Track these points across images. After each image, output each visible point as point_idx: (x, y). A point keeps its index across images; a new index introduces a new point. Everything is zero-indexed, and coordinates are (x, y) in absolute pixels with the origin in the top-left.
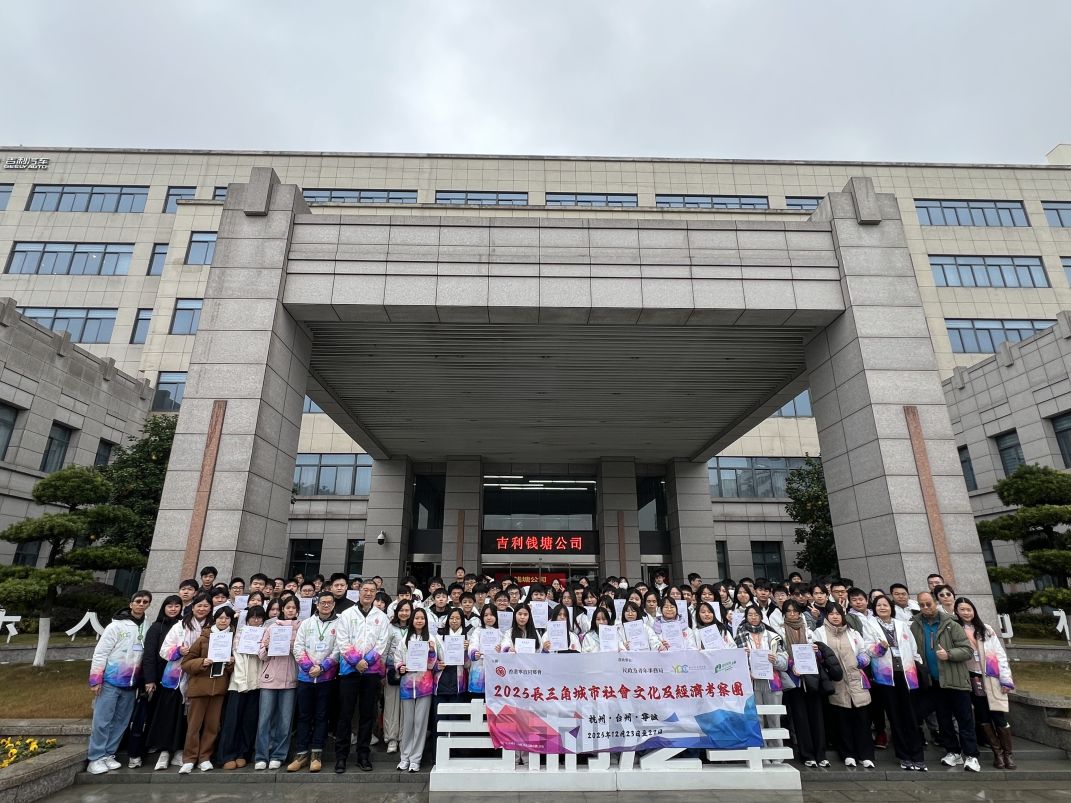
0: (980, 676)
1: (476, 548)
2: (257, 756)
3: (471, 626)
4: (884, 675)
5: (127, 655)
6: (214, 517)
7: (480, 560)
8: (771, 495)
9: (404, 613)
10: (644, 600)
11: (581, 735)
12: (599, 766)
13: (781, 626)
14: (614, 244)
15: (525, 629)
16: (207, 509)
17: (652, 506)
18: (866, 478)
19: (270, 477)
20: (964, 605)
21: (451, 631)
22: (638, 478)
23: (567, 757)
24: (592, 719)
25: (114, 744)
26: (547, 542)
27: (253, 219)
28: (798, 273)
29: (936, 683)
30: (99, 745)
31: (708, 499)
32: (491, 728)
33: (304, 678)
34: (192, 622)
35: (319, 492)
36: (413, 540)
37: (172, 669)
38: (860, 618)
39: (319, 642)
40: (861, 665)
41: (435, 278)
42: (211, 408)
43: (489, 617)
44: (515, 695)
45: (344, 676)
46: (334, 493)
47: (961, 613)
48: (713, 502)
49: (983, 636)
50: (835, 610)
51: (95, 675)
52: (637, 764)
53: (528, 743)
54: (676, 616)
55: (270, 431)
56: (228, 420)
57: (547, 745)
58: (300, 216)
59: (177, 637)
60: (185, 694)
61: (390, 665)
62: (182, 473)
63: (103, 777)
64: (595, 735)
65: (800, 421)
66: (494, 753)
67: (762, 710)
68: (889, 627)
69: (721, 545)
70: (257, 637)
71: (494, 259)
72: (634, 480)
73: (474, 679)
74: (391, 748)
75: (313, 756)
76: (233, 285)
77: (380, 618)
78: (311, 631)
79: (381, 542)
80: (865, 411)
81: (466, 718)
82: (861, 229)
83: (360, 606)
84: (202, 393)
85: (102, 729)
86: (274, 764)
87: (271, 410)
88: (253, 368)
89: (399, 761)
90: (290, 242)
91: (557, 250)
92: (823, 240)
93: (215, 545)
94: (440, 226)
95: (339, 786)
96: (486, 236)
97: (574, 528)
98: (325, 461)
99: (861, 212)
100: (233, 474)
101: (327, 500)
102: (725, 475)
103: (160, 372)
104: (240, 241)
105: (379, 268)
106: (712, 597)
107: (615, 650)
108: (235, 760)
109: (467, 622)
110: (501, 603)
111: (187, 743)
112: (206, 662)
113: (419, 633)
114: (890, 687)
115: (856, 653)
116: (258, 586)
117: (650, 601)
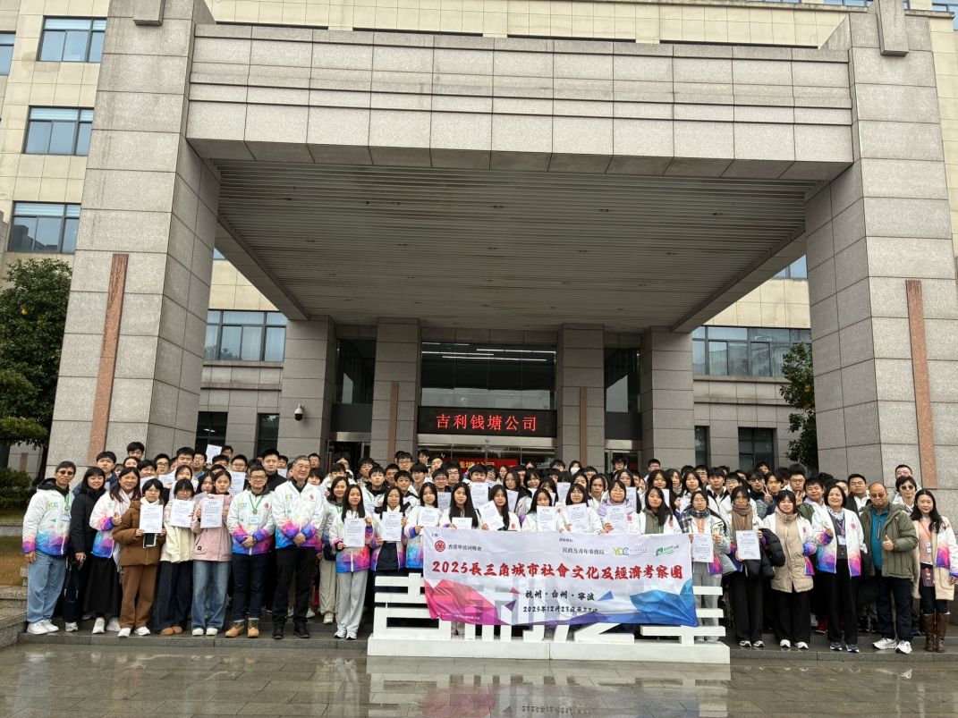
0: (930, 567)
1: (411, 427)
2: (194, 623)
3: (408, 504)
4: (827, 563)
5: (56, 524)
6: (121, 386)
7: (416, 441)
8: (769, 374)
9: (340, 489)
10: (590, 483)
11: (517, 609)
12: (534, 637)
13: (729, 512)
14: (583, 74)
15: (464, 509)
16: (113, 377)
17: (623, 384)
18: (855, 361)
19: (180, 343)
20: (925, 497)
21: (388, 508)
22: (606, 349)
23: (502, 627)
24: (529, 594)
25: (51, 608)
26: (495, 422)
27: (144, 30)
28: (802, 116)
29: (879, 571)
30: (36, 608)
31: (690, 377)
32: (428, 600)
33: (239, 550)
34: (120, 493)
35: (220, 357)
36: (335, 416)
37: (102, 539)
38: (814, 508)
39: (252, 515)
40: (807, 553)
41: (367, 112)
42: (110, 263)
43: (429, 495)
44: (453, 571)
45: (282, 549)
46: (240, 359)
47: (920, 505)
48: (695, 380)
49: (938, 528)
50: (787, 498)
51: (27, 542)
52: (571, 637)
53: (464, 614)
54: (624, 500)
55: (178, 290)
56: (131, 277)
57: (482, 617)
58: (202, 26)
59: (105, 509)
60: (119, 562)
61: (325, 540)
62: (82, 337)
64: (531, 609)
66: (431, 623)
67: (699, 590)
68: (838, 516)
69: (703, 432)
70: (188, 510)
71: (438, 90)
72: (602, 351)
73: (411, 555)
74: (328, 619)
75: (250, 624)
76: (126, 114)
78: (243, 505)
79: (299, 417)
80: (861, 284)
81: (404, 590)
82: (884, 61)
83: (295, 482)
84: (98, 244)
85: (38, 595)
86: (211, 631)
87: (179, 266)
88: (157, 217)
89: (337, 630)
90: (191, 62)
91: (514, 80)
92: (837, 74)
93: (126, 417)
94: (373, 45)
95: (277, 650)
96: (429, 60)
97: (528, 405)
98: (228, 319)
99: (886, 40)
100: (141, 339)
101: (232, 367)
102: (713, 347)
103: (15, 202)
104: (130, 57)
105: (301, 98)
106: (664, 483)
107: (554, 530)
108: (171, 626)
109: (405, 500)
110: (442, 481)
111: (124, 609)
112: (138, 533)
113: (355, 508)
114: (832, 574)
115: (803, 540)
116: (185, 461)
117: (595, 485)
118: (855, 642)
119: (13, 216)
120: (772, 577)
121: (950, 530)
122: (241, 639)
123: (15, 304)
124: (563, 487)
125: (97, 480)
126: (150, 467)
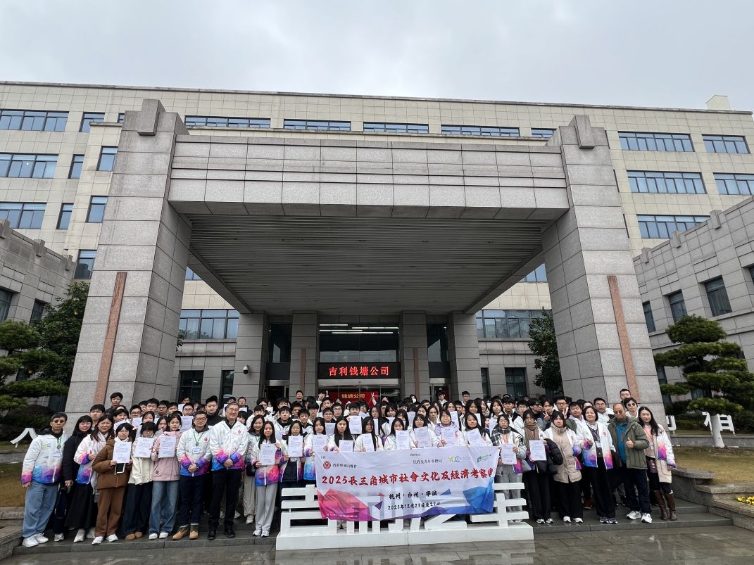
0: (654, 459)
1: (314, 375)
2: (151, 529)
3: (306, 433)
4: (591, 460)
5: (49, 460)
6: (118, 358)
7: (317, 384)
8: (519, 336)
9: (258, 425)
10: (428, 412)
11: (383, 508)
12: (396, 529)
13: (522, 428)
14: (410, 160)
15: (344, 434)
16: (113, 352)
17: (437, 344)
18: (581, 325)
19: (160, 328)
20: (645, 411)
21: (292, 436)
22: (427, 325)
23: (374, 523)
24: (391, 496)
25: (44, 523)
26: (364, 371)
27: (144, 138)
28: (538, 183)
29: (625, 465)
30: (30, 526)
31: (476, 339)
32: (320, 505)
33: (185, 473)
34: (98, 435)
35: (200, 337)
36: (269, 370)
37: (84, 470)
38: (576, 422)
39: (195, 447)
40: (575, 454)
41: (281, 184)
42: (115, 278)
43: (319, 427)
44: (337, 483)
45: (216, 472)
46: (212, 338)
47: (643, 417)
48: (479, 341)
49: (657, 432)
50: (559, 417)
51: (25, 476)
52: (422, 526)
53: (346, 514)
54: (451, 423)
55: (160, 293)
56: (128, 287)
57: (359, 516)
58: (180, 136)
59: (87, 447)
60: (95, 487)
61: (247, 462)
62: (94, 326)
63: (34, 549)
64: (393, 507)
65: (539, 285)
66: (322, 522)
68: (594, 428)
69: (485, 371)
71: (323, 170)
72: (425, 327)
73: (308, 470)
74: (249, 521)
75: (192, 528)
76: (130, 187)
77: (241, 428)
78: (190, 440)
79: (246, 372)
80: (581, 279)
81: (302, 498)
82: (581, 152)
83: (227, 422)
84: (108, 266)
85: (33, 515)
86: (163, 535)
87: (161, 279)
88: (147, 248)
89: (255, 529)
90: (173, 156)
91: (369, 164)
92: (555, 160)
93: (120, 378)
94: (284, 145)
95: (210, 549)
96: (318, 153)
97: (383, 360)
98: (205, 314)
99: (582, 140)
100: (132, 326)
101: (207, 343)
102: (488, 322)
103: (80, 250)
104: (135, 154)
105: (241, 176)
106: (476, 409)
107: (408, 448)
108: (134, 533)
109: (304, 430)
110: (328, 416)
111: (98, 522)
112: (112, 462)
113: (268, 438)
114: (595, 468)
115: (572, 446)
116: (151, 408)
117: (432, 413)
118: (614, 516)
119: (79, 258)
120: (556, 473)
121: (665, 433)
122: (184, 540)
123: (71, 309)
124: (411, 415)
125: (85, 425)
126: (123, 414)
